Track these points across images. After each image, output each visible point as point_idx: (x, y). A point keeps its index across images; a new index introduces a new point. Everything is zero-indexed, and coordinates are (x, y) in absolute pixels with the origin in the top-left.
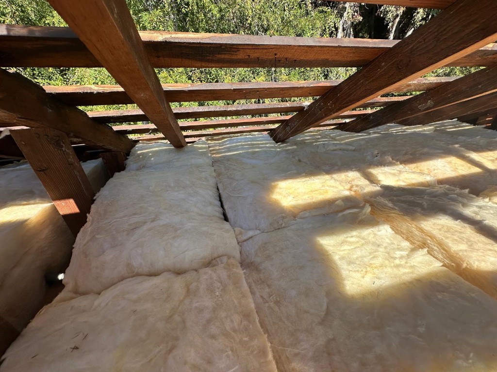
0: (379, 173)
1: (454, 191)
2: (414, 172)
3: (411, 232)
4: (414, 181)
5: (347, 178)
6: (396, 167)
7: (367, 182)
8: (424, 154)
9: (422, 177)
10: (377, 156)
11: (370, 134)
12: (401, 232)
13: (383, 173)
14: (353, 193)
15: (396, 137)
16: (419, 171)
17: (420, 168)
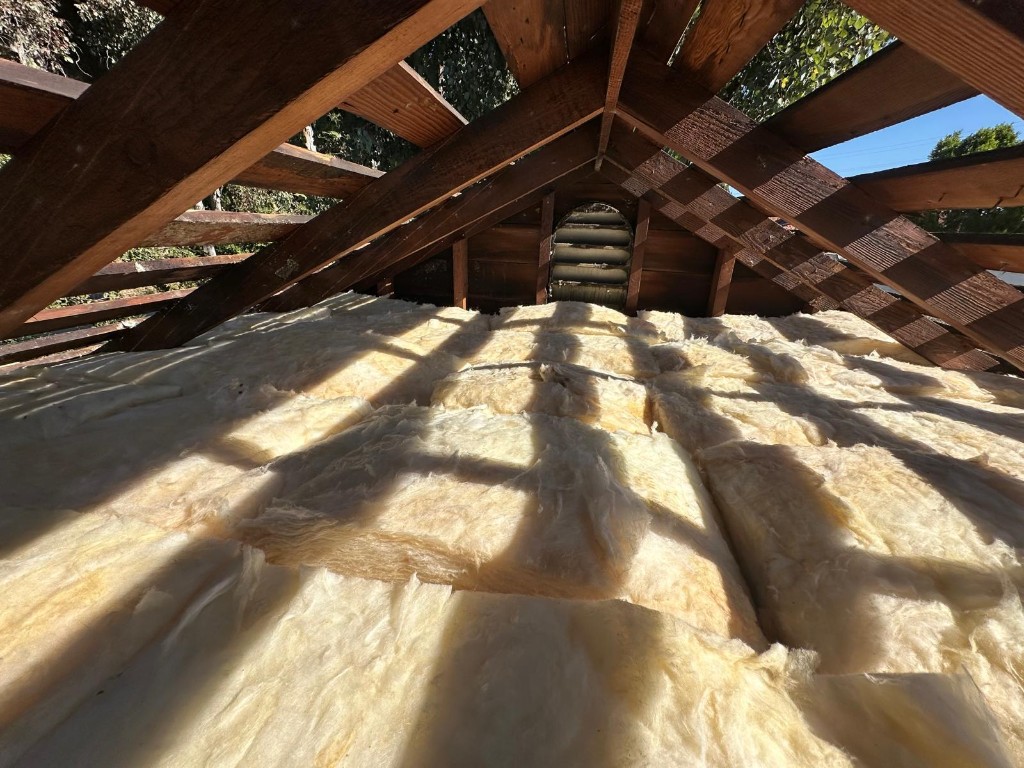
0: (258, 433)
1: (399, 411)
2: (327, 403)
3: (374, 552)
4: (336, 421)
5: (170, 487)
6: (291, 403)
7: (234, 472)
8: (330, 360)
9: (343, 406)
10: (240, 393)
11: (206, 344)
12: (356, 562)
13: (268, 429)
14: (197, 529)
15: (268, 337)
16: (337, 396)
17: (335, 388)
